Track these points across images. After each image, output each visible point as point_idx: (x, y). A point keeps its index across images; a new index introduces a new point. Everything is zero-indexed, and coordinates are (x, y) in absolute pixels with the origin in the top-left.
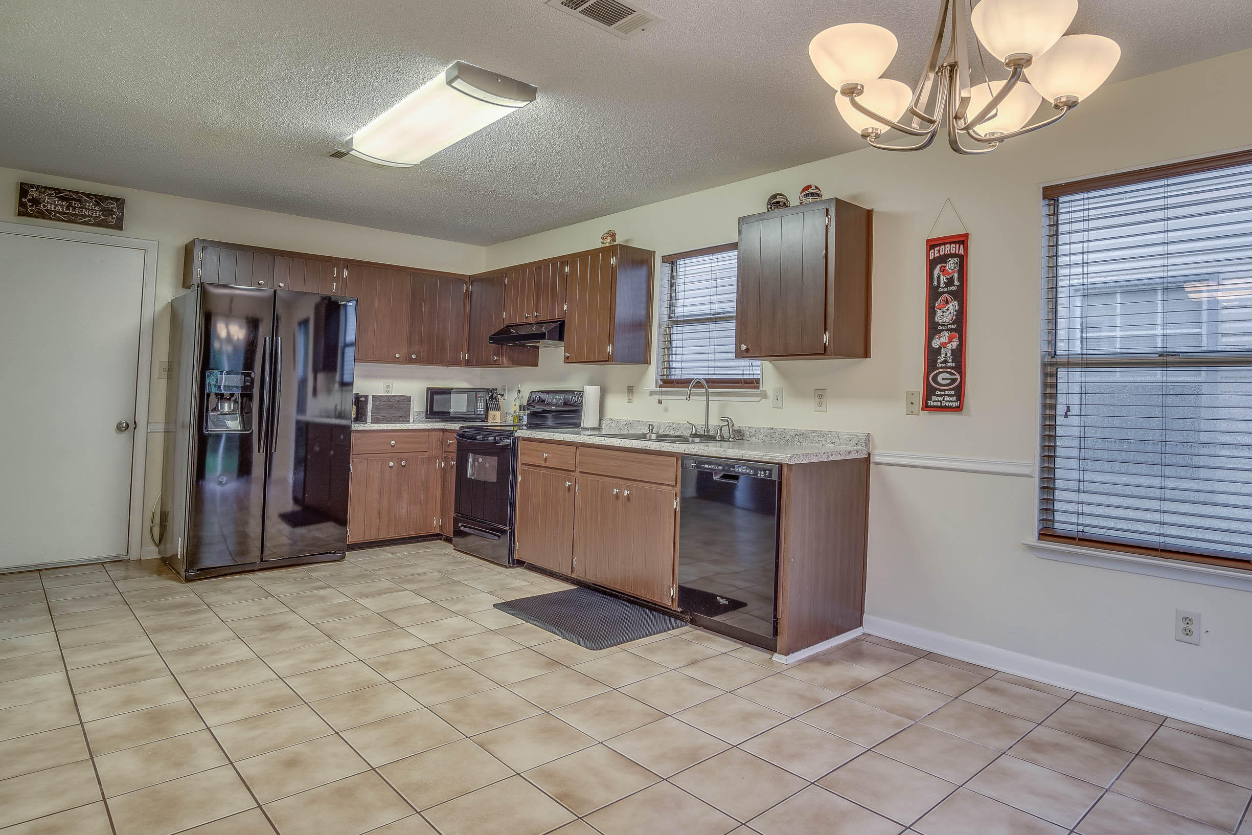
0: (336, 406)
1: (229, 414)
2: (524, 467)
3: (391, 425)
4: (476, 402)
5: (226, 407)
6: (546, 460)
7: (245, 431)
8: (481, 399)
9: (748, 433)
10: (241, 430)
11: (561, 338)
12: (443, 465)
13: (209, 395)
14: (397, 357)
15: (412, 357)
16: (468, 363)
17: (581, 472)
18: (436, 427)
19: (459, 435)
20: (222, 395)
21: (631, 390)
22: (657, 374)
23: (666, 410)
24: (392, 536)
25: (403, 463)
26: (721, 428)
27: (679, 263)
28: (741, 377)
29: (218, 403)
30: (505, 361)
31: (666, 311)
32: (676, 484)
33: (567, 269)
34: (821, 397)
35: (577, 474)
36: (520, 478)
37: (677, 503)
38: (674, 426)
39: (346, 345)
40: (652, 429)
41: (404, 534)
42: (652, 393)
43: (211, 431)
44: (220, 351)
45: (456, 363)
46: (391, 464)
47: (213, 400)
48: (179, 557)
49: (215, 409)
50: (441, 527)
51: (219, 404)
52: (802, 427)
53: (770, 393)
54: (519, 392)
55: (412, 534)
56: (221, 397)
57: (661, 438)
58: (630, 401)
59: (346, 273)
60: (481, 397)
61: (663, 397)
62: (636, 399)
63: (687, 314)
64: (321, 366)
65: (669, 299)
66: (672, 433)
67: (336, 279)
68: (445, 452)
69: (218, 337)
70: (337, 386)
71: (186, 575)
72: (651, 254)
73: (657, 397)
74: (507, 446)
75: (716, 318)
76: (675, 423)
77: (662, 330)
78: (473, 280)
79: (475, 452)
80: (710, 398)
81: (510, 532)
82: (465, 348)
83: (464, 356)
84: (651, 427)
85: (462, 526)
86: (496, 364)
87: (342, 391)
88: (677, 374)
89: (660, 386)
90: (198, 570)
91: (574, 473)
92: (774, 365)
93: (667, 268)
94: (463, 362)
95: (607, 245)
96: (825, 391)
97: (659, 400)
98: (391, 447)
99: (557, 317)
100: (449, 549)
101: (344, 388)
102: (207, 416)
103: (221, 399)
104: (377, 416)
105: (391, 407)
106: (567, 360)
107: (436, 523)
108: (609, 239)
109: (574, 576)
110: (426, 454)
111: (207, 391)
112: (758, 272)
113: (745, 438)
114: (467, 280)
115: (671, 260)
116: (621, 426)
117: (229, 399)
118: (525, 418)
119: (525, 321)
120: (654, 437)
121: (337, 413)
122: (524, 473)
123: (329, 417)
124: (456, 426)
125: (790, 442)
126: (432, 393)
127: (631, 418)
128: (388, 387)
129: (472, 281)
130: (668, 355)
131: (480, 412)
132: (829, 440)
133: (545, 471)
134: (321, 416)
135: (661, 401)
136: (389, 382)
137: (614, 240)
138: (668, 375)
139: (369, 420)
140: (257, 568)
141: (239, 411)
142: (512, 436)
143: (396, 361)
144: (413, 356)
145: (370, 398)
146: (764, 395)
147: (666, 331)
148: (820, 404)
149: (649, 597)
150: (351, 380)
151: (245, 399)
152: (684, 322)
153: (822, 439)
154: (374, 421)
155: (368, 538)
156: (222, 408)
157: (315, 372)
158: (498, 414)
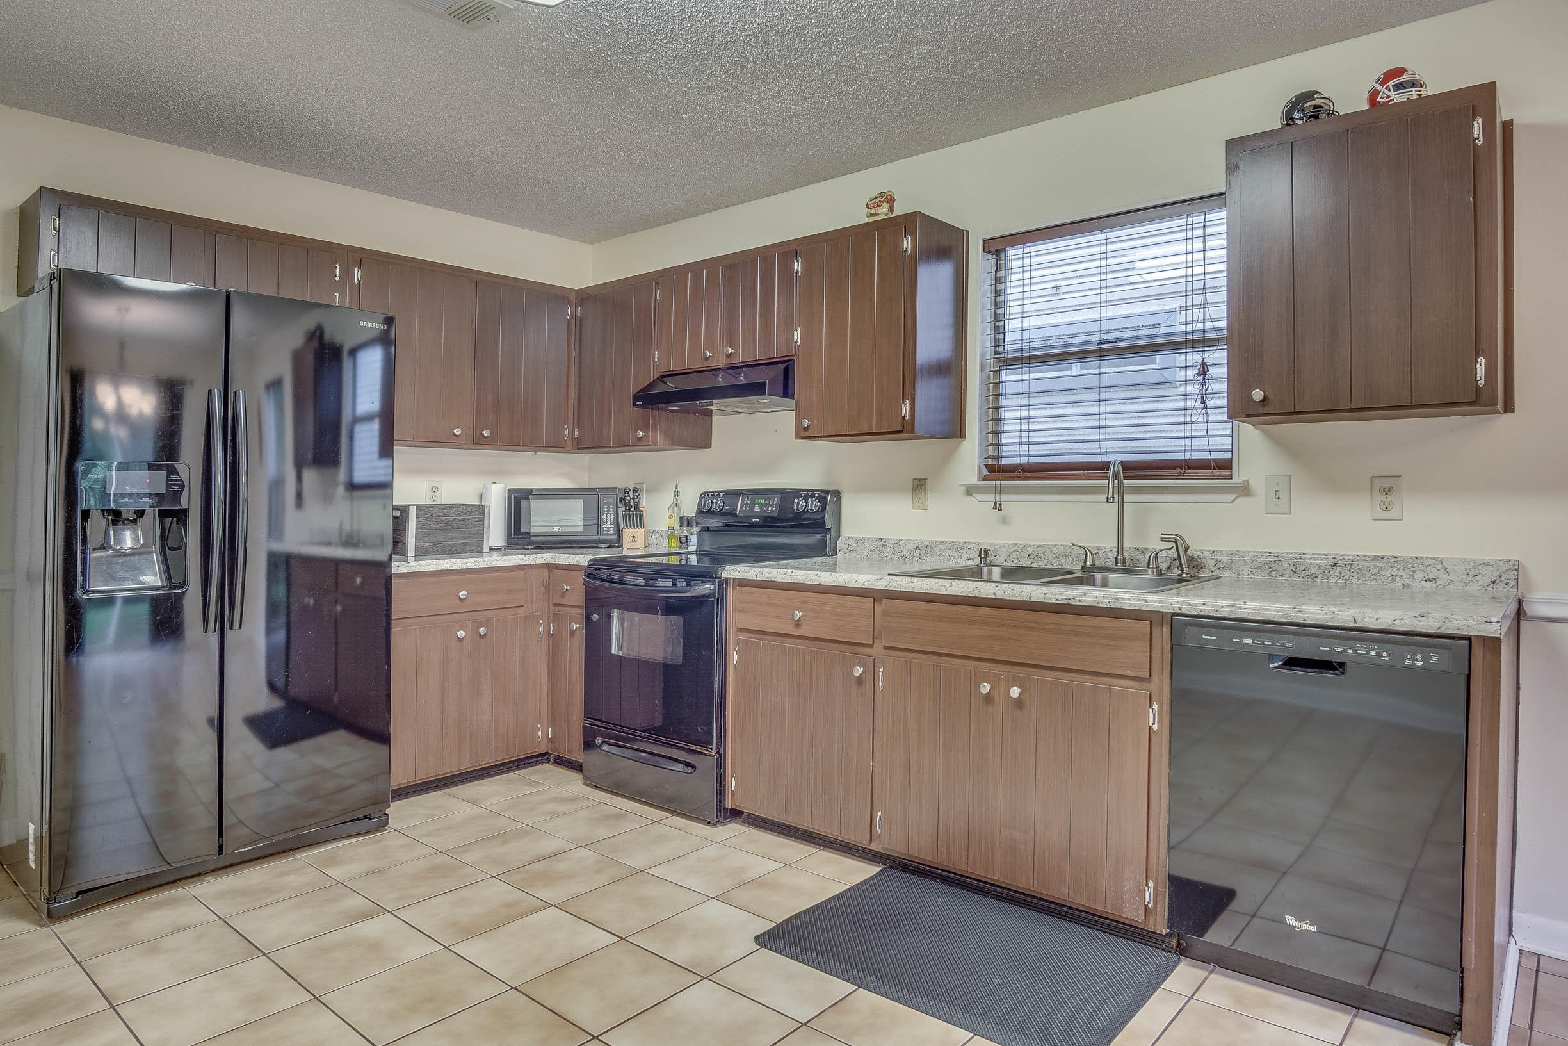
0: (341, 524)
1: (133, 554)
2: (744, 636)
3: (459, 560)
4: (600, 512)
5: (128, 539)
6: (798, 624)
7: (172, 589)
8: (608, 508)
9: (1213, 562)
10: (163, 588)
11: (787, 391)
12: (552, 628)
13: (86, 515)
14: (457, 433)
15: (484, 436)
16: (579, 446)
17: (885, 647)
18: (538, 562)
19: (589, 575)
20: (117, 514)
21: (920, 486)
22: (980, 456)
23: (1004, 521)
24: (466, 766)
25: (482, 631)
26: (1157, 554)
27: (1008, 253)
28: (1180, 456)
29: (107, 532)
30: (661, 438)
31: (989, 342)
32: (1150, 676)
33: (798, 266)
34: (1387, 490)
35: (878, 649)
36: (736, 657)
37: (1154, 714)
38: (1030, 550)
39: (357, 420)
40: (986, 558)
41: (487, 761)
42: (970, 491)
43: (94, 592)
44: (106, 437)
45: (556, 445)
46: (461, 634)
47: (96, 523)
48: (32, 864)
49: (105, 546)
50: (551, 741)
51: (112, 532)
52: (1348, 550)
53: (1259, 486)
54: (676, 493)
55: (502, 758)
56: (115, 517)
57: (1011, 574)
58: (919, 506)
59: (358, 275)
60: (608, 504)
61: (1004, 497)
62: (933, 501)
63: (1037, 344)
64: (310, 456)
65: (993, 319)
66: (1025, 563)
67: (340, 287)
68: (555, 605)
69: (100, 411)
70: (341, 490)
71: (48, 908)
72: (963, 235)
73: (992, 497)
74: (708, 596)
75: (1107, 350)
76: (1030, 546)
77: (985, 374)
78: (583, 297)
79: (623, 607)
80: (1127, 498)
81: (717, 759)
82: (571, 418)
83: (572, 433)
84: (984, 553)
85: (604, 742)
86: (640, 445)
87: (352, 499)
88: (1010, 454)
89: (985, 478)
90: (78, 894)
91: (870, 649)
92: (1264, 432)
93: (990, 260)
94: (569, 444)
95: (882, 217)
96: (1400, 478)
97: (995, 504)
98: (459, 602)
99: (777, 351)
100: (573, 784)
101: (356, 493)
102: (84, 559)
103: (115, 523)
104: (427, 544)
105: (449, 525)
106: (803, 433)
107: (541, 735)
108: (885, 208)
109: (874, 847)
110: (521, 611)
111: (81, 507)
112: (1288, 243)
113: (1204, 573)
114: (572, 298)
115: (997, 248)
116: (905, 552)
117: (134, 522)
118: (693, 539)
119: (702, 364)
120: (996, 572)
121: (344, 539)
122: (743, 646)
123: (329, 544)
124: (581, 559)
125: (1318, 580)
126: (517, 501)
127: (925, 537)
128: (434, 489)
129: (581, 300)
130: (993, 420)
131: (608, 530)
132: (1419, 575)
133: (797, 645)
134: (312, 543)
135: (1000, 505)
136: (435, 480)
137: (891, 210)
138: (998, 457)
139: (411, 552)
140: (212, 867)
141: (156, 548)
142: (718, 578)
143: (454, 442)
144: (486, 433)
145: (413, 512)
146: (1245, 490)
147: (989, 377)
148: (1386, 505)
149: (1081, 900)
150: (388, 479)
151: (168, 520)
152: (1028, 360)
153: (1402, 573)
154: (421, 553)
155: (423, 776)
156: (118, 541)
157: (299, 466)
158: (639, 533)
